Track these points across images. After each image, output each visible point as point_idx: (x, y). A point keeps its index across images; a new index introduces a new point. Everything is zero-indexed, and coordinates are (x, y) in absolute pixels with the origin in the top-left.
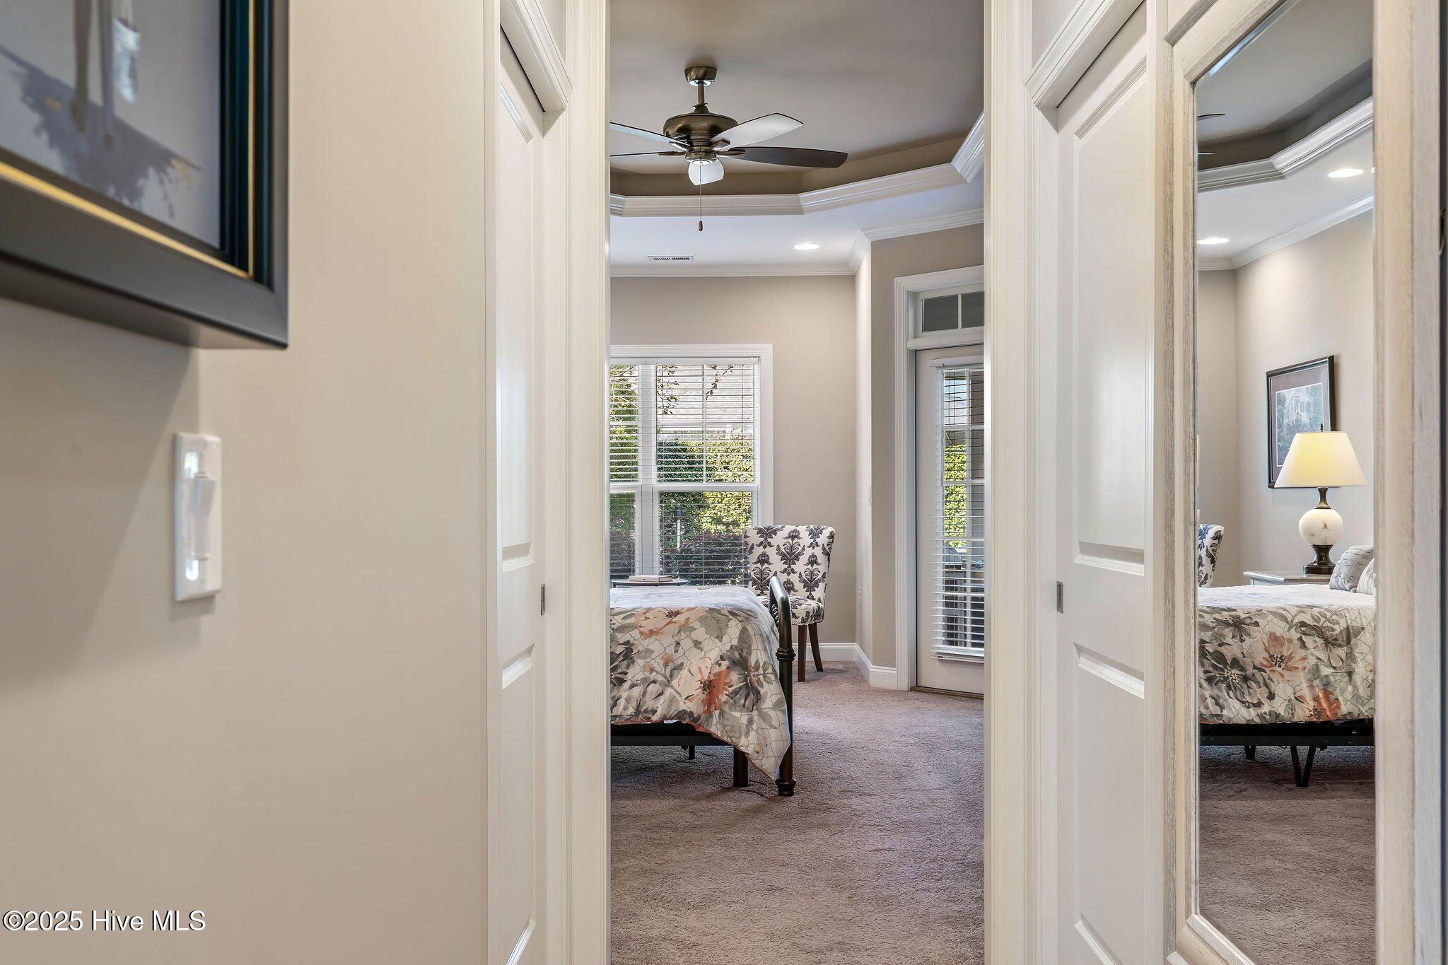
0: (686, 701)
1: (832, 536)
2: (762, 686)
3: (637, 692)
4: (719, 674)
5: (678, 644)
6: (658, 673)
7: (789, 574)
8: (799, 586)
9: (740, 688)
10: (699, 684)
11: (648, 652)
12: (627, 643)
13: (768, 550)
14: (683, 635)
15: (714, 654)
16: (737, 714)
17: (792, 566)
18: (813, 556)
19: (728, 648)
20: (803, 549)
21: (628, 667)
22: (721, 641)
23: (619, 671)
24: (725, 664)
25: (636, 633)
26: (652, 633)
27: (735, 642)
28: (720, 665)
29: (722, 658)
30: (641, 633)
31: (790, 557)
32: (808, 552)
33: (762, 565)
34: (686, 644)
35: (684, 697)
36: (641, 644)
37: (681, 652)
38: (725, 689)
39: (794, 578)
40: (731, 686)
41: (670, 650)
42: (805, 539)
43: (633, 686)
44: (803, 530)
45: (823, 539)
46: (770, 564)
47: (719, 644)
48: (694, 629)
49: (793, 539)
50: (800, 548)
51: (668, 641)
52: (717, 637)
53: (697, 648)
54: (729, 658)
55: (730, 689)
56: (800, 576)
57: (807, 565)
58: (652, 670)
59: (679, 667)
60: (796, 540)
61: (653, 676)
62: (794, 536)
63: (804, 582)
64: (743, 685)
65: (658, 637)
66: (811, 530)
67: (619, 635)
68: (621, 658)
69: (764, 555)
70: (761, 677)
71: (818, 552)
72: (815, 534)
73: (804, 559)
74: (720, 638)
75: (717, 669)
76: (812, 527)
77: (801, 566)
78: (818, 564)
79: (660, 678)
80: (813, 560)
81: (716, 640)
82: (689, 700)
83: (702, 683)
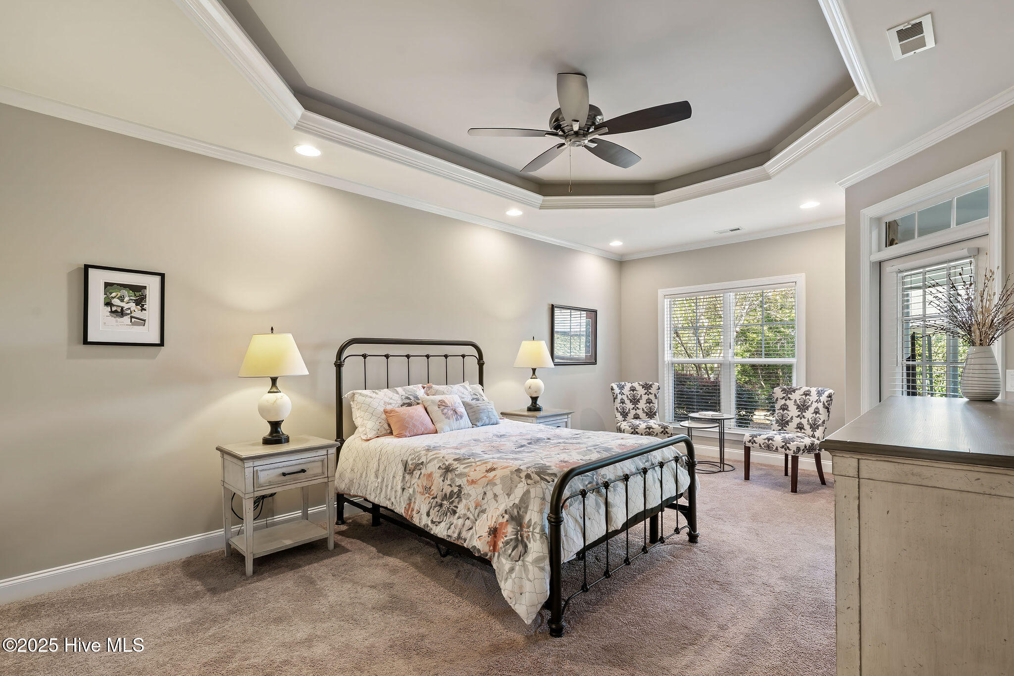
0: (478, 539)
1: (830, 396)
2: (530, 542)
3: (461, 521)
4: (501, 524)
5: (485, 493)
6: (471, 512)
7: (801, 418)
8: (807, 427)
9: (511, 540)
10: (487, 529)
11: (469, 495)
12: (460, 486)
13: (788, 402)
14: (489, 487)
15: (502, 508)
16: (503, 560)
17: (804, 414)
18: (817, 408)
19: (511, 505)
20: (812, 403)
21: (458, 503)
22: (509, 498)
23: (454, 504)
24: (507, 517)
25: (465, 480)
26: (473, 482)
27: (517, 501)
28: (503, 517)
29: (506, 512)
30: (468, 480)
31: (803, 408)
32: (815, 405)
33: (783, 411)
34: (490, 495)
35: (477, 536)
36: (467, 489)
37: (486, 499)
38: (503, 538)
39: (804, 422)
40: (506, 536)
41: (480, 498)
42: (814, 397)
43: (459, 518)
44: (814, 391)
45: (824, 398)
46: (788, 411)
47: (507, 500)
48: (496, 484)
49: (806, 396)
50: (810, 402)
51: (480, 491)
52: (507, 494)
53: (495, 499)
54: (510, 513)
55: (506, 539)
56: (808, 421)
57: (813, 413)
58: (469, 509)
59: (483, 511)
60: (808, 397)
61: (469, 514)
62: (807, 394)
63: (810, 425)
64: (514, 538)
65: (475, 486)
66: (819, 391)
67: (457, 479)
68: (456, 496)
69: (785, 405)
70: (530, 534)
71: (820, 405)
72: (820, 394)
73: (811, 410)
74: (509, 495)
75: (501, 520)
76: (820, 389)
77: (809, 414)
78: (820, 414)
79: (471, 517)
80: (816, 412)
81: (506, 497)
82: (479, 539)
83: (489, 528)
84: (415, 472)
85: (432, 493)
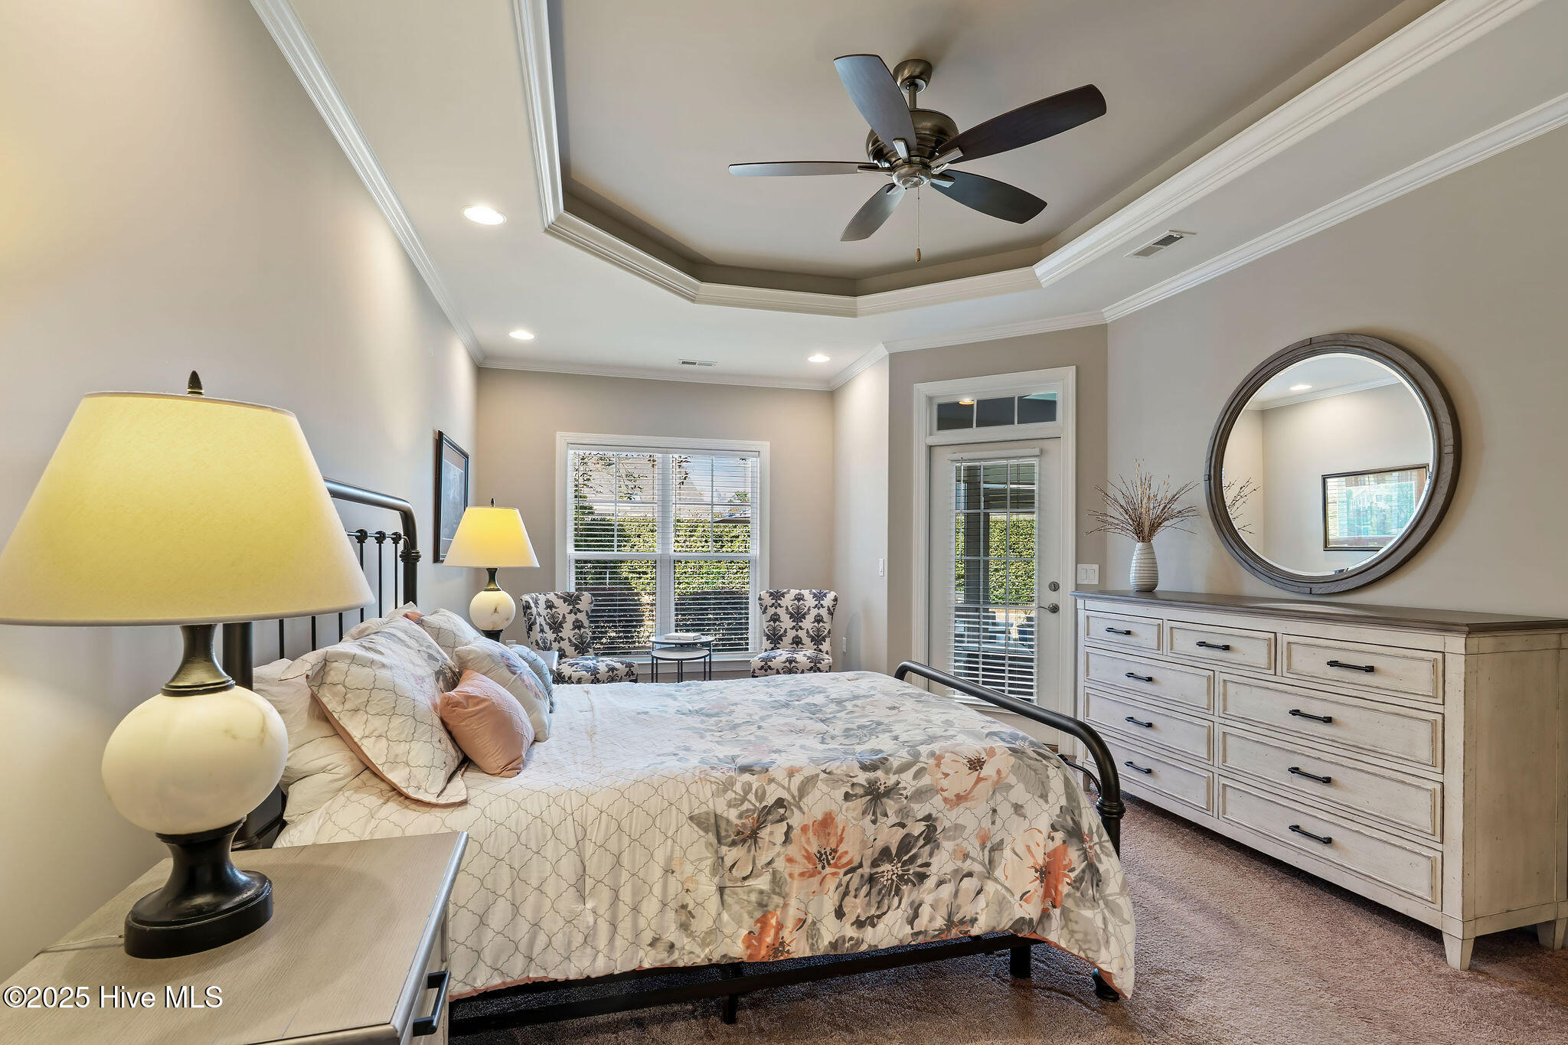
0: (1022, 903)
1: (835, 600)
2: (1100, 861)
3: (946, 890)
4: (1055, 851)
5: (994, 811)
6: (973, 859)
7: (797, 631)
8: (806, 640)
9: (1083, 871)
10: (1033, 874)
11: (958, 828)
12: (928, 818)
13: (779, 611)
14: (999, 797)
15: (1044, 823)
16: (1088, 913)
17: (800, 624)
18: (819, 615)
19: (1058, 812)
20: (809, 610)
21: (931, 855)
22: (1047, 802)
23: (920, 861)
24: (1059, 836)
25: (937, 800)
26: (960, 798)
27: (1063, 802)
28: (1053, 839)
29: (1054, 828)
30: (945, 800)
31: (798, 616)
32: (814, 612)
33: (775, 623)
34: (1005, 810)
35: (1018, 897)
36: (947, 819)
37: (998, 822)
38: (1066, 876)
39: (802, 634)
40: (1072, 870)
41: (986, 823)
42: (810, 601)
43: (940, 883)
44: (806, 593)
45: (827, 602)
46: (781, 622)
47: (1046, 807)
48: (1010, 787)
49: (799, 601)
50: (806, 609)
51: (983, 808)
52: (1041, 796)
53: (1019, 815)
54: (1063, 827)
55: (1072, 875)
56: (808, 632)
57: (814, 622)
58: (966, 856)
59: (998, 847)
60: (802, 602)
61: (968, 866)
62: (799, 598)
63: (811, 637)
64: (1086, 866)
65: (968, 804)
66: (814, 593)
67: (915, 806)
68: (921, 842)
69: (775, 614)
70: (1097, 847)
71: (824, 612)
72: (819, 597)
73: (810, 618)
74: (1044, 796)
75: (1051, 846)
76: (814, 591)
77: (808, 623)
78: (824, 622)
79: (977, 868)
80: (819, 619)
81: (1041, 801)
82: (1026, 901)
83: (1036, 871)
84: (764, 834)
85: (844, 860)
